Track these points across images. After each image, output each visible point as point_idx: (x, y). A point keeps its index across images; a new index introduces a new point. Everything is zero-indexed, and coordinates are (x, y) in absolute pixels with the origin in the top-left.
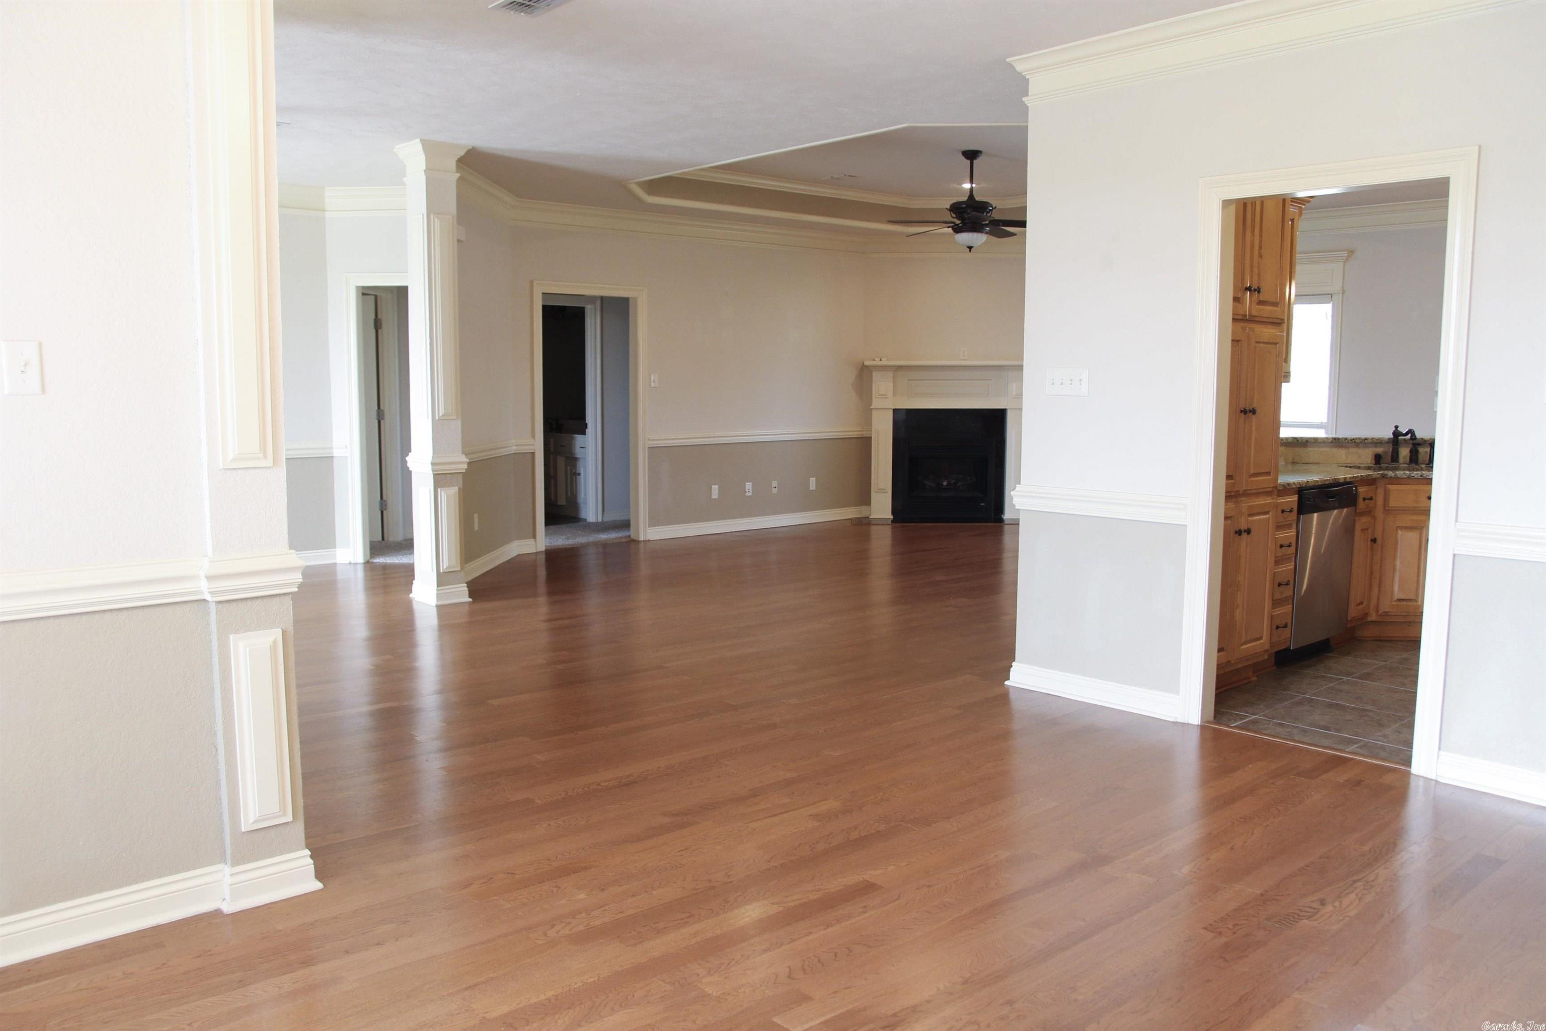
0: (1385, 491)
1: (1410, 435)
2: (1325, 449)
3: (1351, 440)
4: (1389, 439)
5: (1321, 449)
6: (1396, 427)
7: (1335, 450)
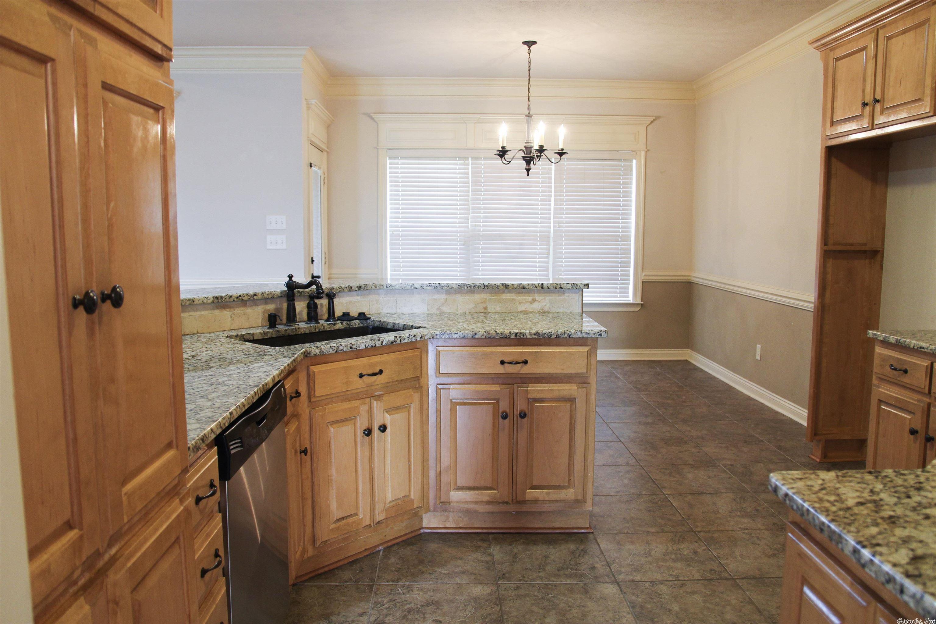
0: (308, 375)
1: (314, 287)
2: (203, 313)
3: (237, 298)
4: (281, 292)
5: (199, 313)
6: (291, 277)
7: (217, 312)
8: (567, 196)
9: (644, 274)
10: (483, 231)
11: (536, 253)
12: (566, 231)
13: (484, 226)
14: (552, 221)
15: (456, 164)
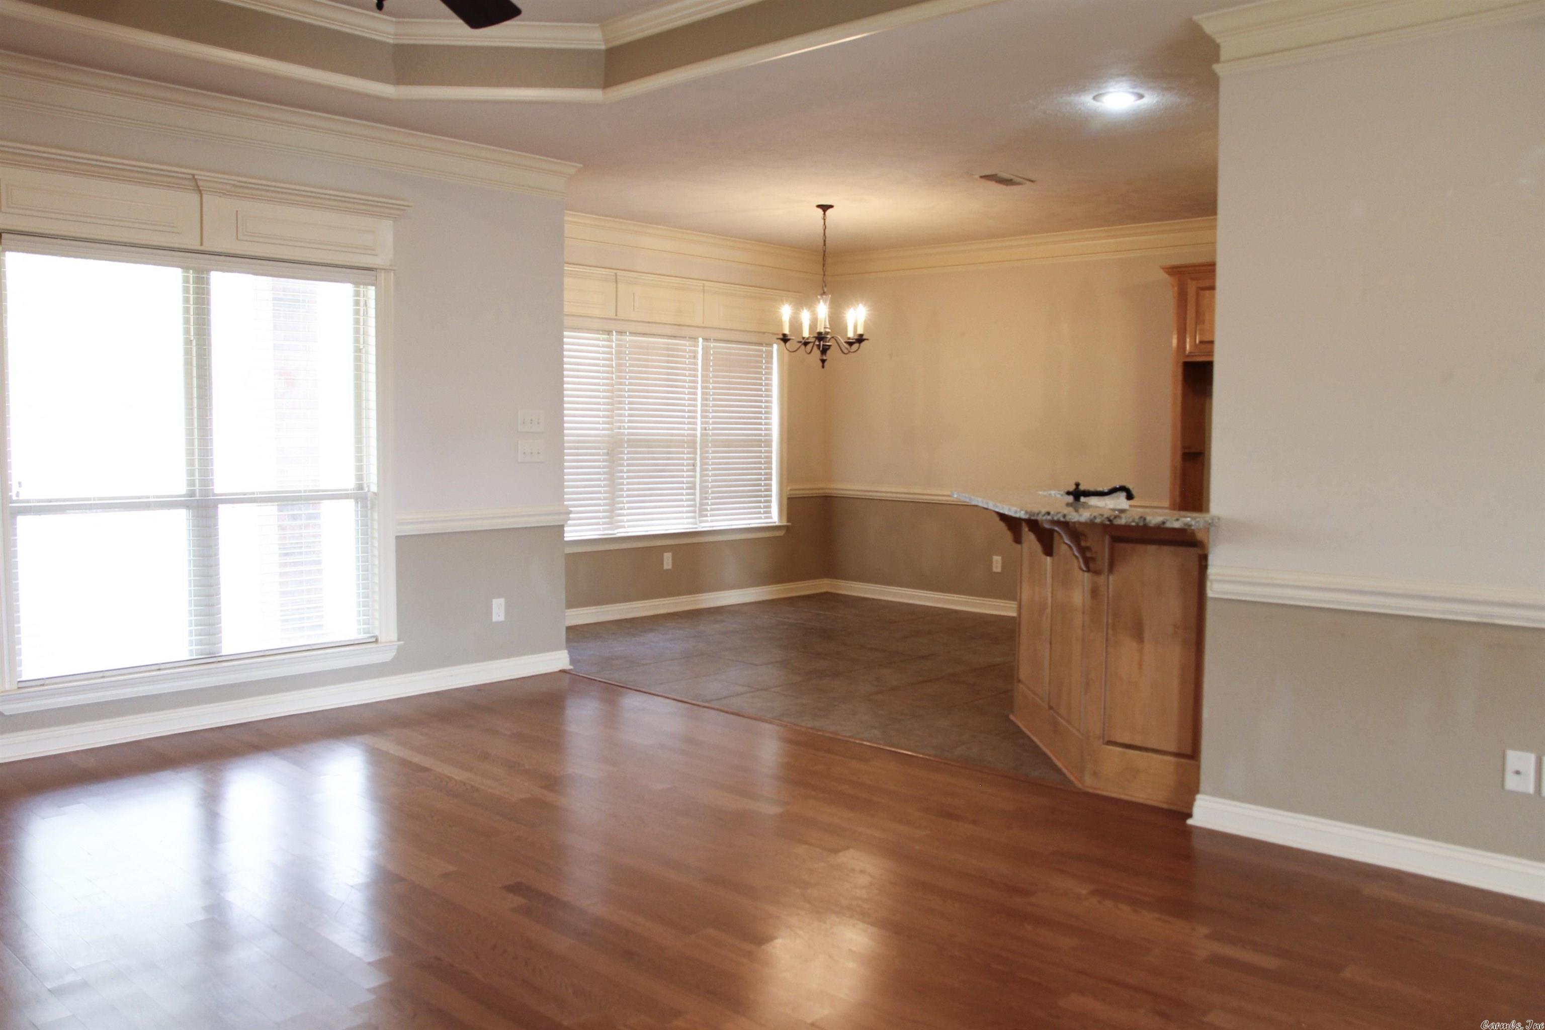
8: (714, 388)
9: (789, 488)
10: (629, 434)
11: (683, 465)
12: (714, 435)
13: (629, 428)
14: (699, 421)
15: (598, 340)
